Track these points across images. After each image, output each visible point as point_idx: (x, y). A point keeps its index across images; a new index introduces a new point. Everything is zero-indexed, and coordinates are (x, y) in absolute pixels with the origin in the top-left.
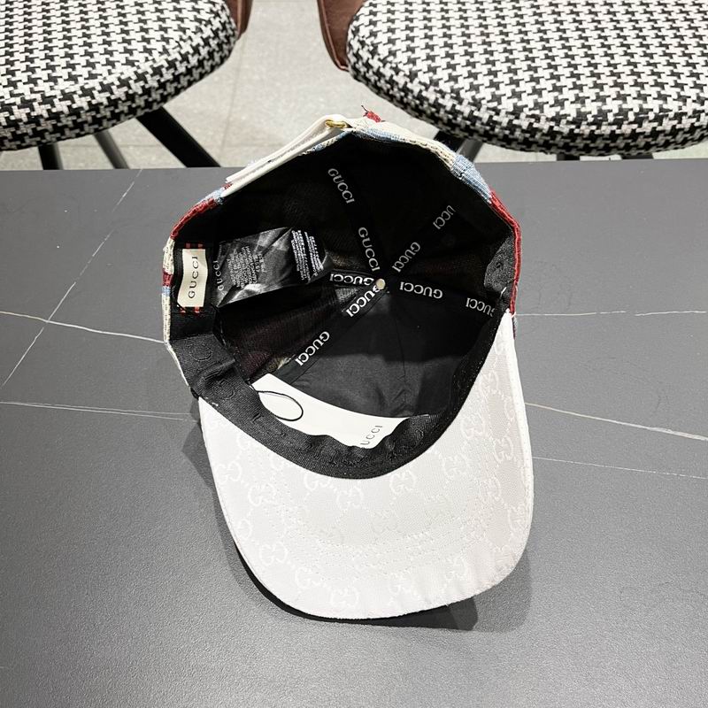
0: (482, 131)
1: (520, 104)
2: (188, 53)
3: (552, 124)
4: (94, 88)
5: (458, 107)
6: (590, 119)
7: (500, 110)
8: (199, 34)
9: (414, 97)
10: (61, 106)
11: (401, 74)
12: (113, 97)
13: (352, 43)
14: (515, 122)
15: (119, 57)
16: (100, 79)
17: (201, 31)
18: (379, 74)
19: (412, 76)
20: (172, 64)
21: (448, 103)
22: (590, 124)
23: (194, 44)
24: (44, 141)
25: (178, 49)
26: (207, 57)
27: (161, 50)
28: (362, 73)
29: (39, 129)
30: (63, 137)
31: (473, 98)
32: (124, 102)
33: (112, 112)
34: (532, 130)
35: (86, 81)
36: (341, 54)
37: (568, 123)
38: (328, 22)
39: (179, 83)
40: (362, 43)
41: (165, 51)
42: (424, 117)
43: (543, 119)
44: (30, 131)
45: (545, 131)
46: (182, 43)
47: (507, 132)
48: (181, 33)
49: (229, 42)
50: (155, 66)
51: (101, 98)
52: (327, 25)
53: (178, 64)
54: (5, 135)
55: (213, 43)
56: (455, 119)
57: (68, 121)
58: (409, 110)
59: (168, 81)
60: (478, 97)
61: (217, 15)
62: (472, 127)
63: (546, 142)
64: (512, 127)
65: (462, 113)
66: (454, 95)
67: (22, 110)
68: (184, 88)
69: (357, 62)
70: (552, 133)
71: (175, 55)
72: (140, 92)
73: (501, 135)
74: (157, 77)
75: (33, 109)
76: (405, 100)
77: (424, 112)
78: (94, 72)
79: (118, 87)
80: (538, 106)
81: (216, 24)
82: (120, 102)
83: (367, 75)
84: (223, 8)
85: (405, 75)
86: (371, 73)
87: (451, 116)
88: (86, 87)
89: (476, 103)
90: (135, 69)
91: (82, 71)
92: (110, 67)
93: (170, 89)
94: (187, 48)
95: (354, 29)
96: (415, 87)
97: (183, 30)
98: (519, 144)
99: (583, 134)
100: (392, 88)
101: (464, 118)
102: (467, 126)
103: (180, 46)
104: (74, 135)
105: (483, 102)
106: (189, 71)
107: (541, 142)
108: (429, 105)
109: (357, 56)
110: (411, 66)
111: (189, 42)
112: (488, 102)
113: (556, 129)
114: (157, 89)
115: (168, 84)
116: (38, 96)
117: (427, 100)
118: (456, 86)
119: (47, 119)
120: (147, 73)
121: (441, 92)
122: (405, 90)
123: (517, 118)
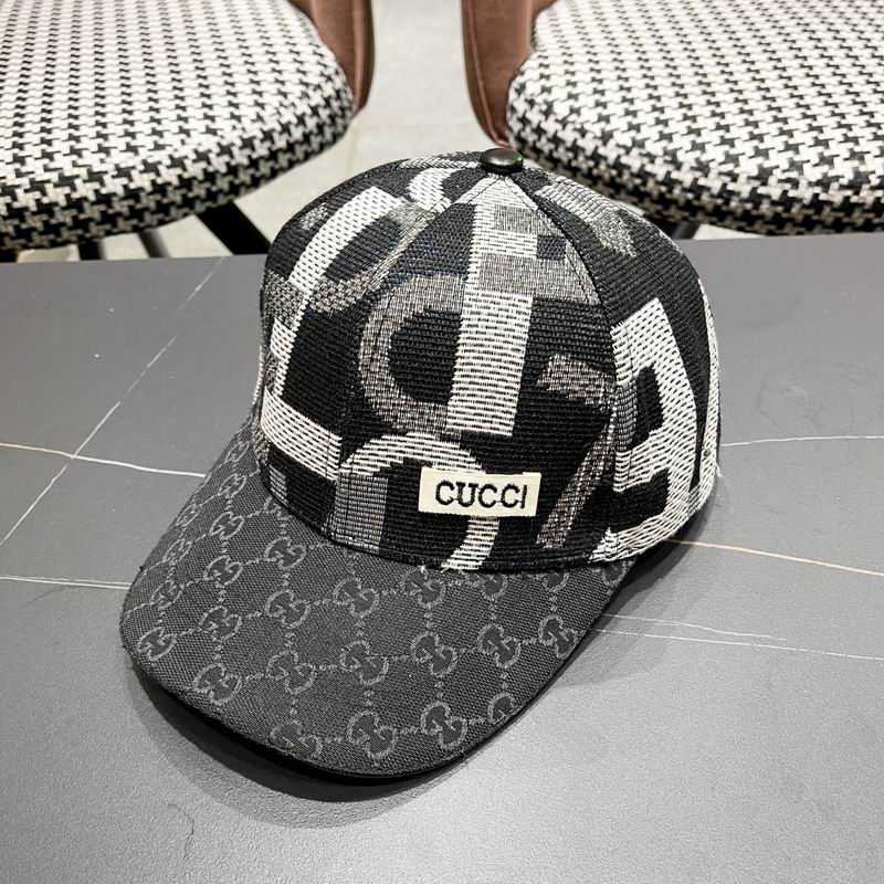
0: (710, 207)
1: (767, 165)
2: (290, 123)
3: (818, 190)
4: (160, 163)
5: (675, 175)
6: (875, 181)
7: (738, 175)
8: (305, 100)
9: (608, 166)
10: (114, 186)
11: (589, 136)
12: (186, 175)
13: (516, 105)
14: (762, 190)
15: (197, 125)
16: (169, 150)
17: (307, 96)
18: (556, 140)
19: (606, 137)
20: (268, 136)
21: (659, 169)
22: (874, 188)
23: (299, 112)
24: (88, 235)
25: (277, 117)
26: (315, 131)
27: (254, 117)
28: (531, 144)
29: (82, 217)
30: (115, 230)
31: (697, 160)
32: (201, 182)
33: (184, 196)
34: (786, 201)
35: (151, 153)
36: (499, 124)
37: (842, 187)
38: (483, 78)
39: (276, 161)
40: (531, 103)
41: (260, 118)
42: (623, 195)
43: (803, 183)
44: (69, 220)
45: (806, 202)
46: (282, 110)
47: (749, 206)
48: (281, 98)
49: (343, 116)
50: (246, 136)
51: (169, 176)
52: (481, 83)
53: (276, 136)
54: (33, 225)
55: (324, 113)
56: (670, 191)
57: (121, 207)
58: (600, 186)
59: (262, 158)
60: (704, 158)
61: (329, 79)
62: (696, 203)
63: (807, 218)
64: (756, 198)
65: (681, 183)
66: (668, 158)
67: (59, 190)
68: (284, 170)
69: (524, 130)
70: (817, 204)
71: (272, 124)
72: (223, 169)
73: (740, 211)
74: (247, 152)
75: (74, 189)
76: (595, 172)
77: (623, 186)
78: (161, 142)
79: (194, 161)
80: (796, 166)
81: (329, 90)
82: (195, 183)
83: (538, 145)
84: (337, 73)
85: (595, 137)
86: (544, 140)
87: (663, 189)
88: (150, 161)
89: (703, 168)
90: (217, 139)
91: (145, 141)
92: (183, 136)
93: (265, 168)
94: (288, 116)
95: (518, 87)
96: (610, 152)
97: (285, 95)
98: (767, 223)
99: (863, 204)
100: (576, 157)
101: (685, 190)
102: (688, 202)
103: (279, 112)
104: (129, 228)
105: (712, 165)
106: (290, 147)
107: (800, 218)
108: (632, 175)
109: (524, 121)
110: (603, 124)
111: (292, 109)
112: (721, 164)
113: (823, 197)
114: (248, 167)
115: (262, 163)
116: (83, 172)
117: (629, 167)
118: (671, 147)
119: (94, 203)
120: (233, 144)
121: (648, 155)
122: (596, 157)
123: (764, 184)
